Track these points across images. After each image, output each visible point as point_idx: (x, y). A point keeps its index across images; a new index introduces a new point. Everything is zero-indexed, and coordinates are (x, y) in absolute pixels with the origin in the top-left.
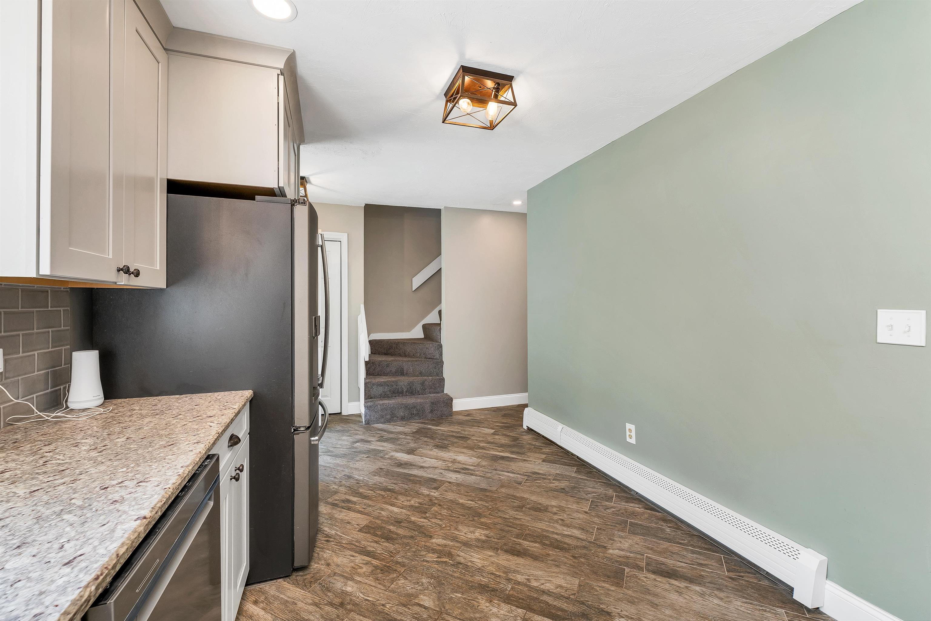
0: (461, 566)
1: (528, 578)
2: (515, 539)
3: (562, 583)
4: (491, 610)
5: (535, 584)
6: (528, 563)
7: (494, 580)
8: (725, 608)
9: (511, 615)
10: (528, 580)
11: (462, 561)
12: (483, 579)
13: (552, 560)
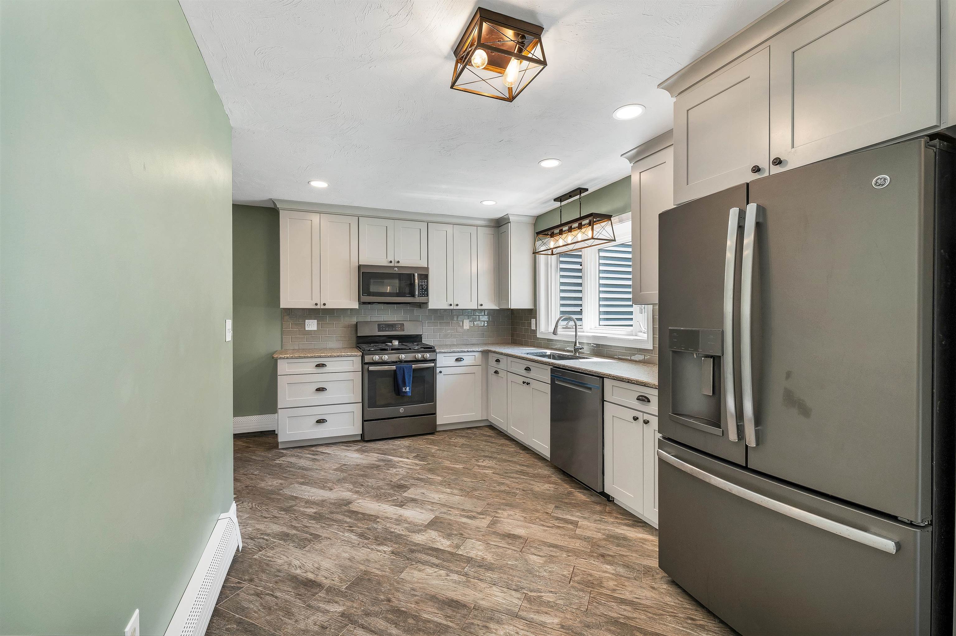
0: (514, 587)
1: (447, 577)
2: (450, 624)
3: (416, 574)
4: (483, 553)
5: (443, 572)
6: (443, 592)
7: (480, 574)
8: (297, 558)
9: (467, 550)
10: (448, 575)
11: (513, 593)
12: (490, 575)
13: (416, 596)
